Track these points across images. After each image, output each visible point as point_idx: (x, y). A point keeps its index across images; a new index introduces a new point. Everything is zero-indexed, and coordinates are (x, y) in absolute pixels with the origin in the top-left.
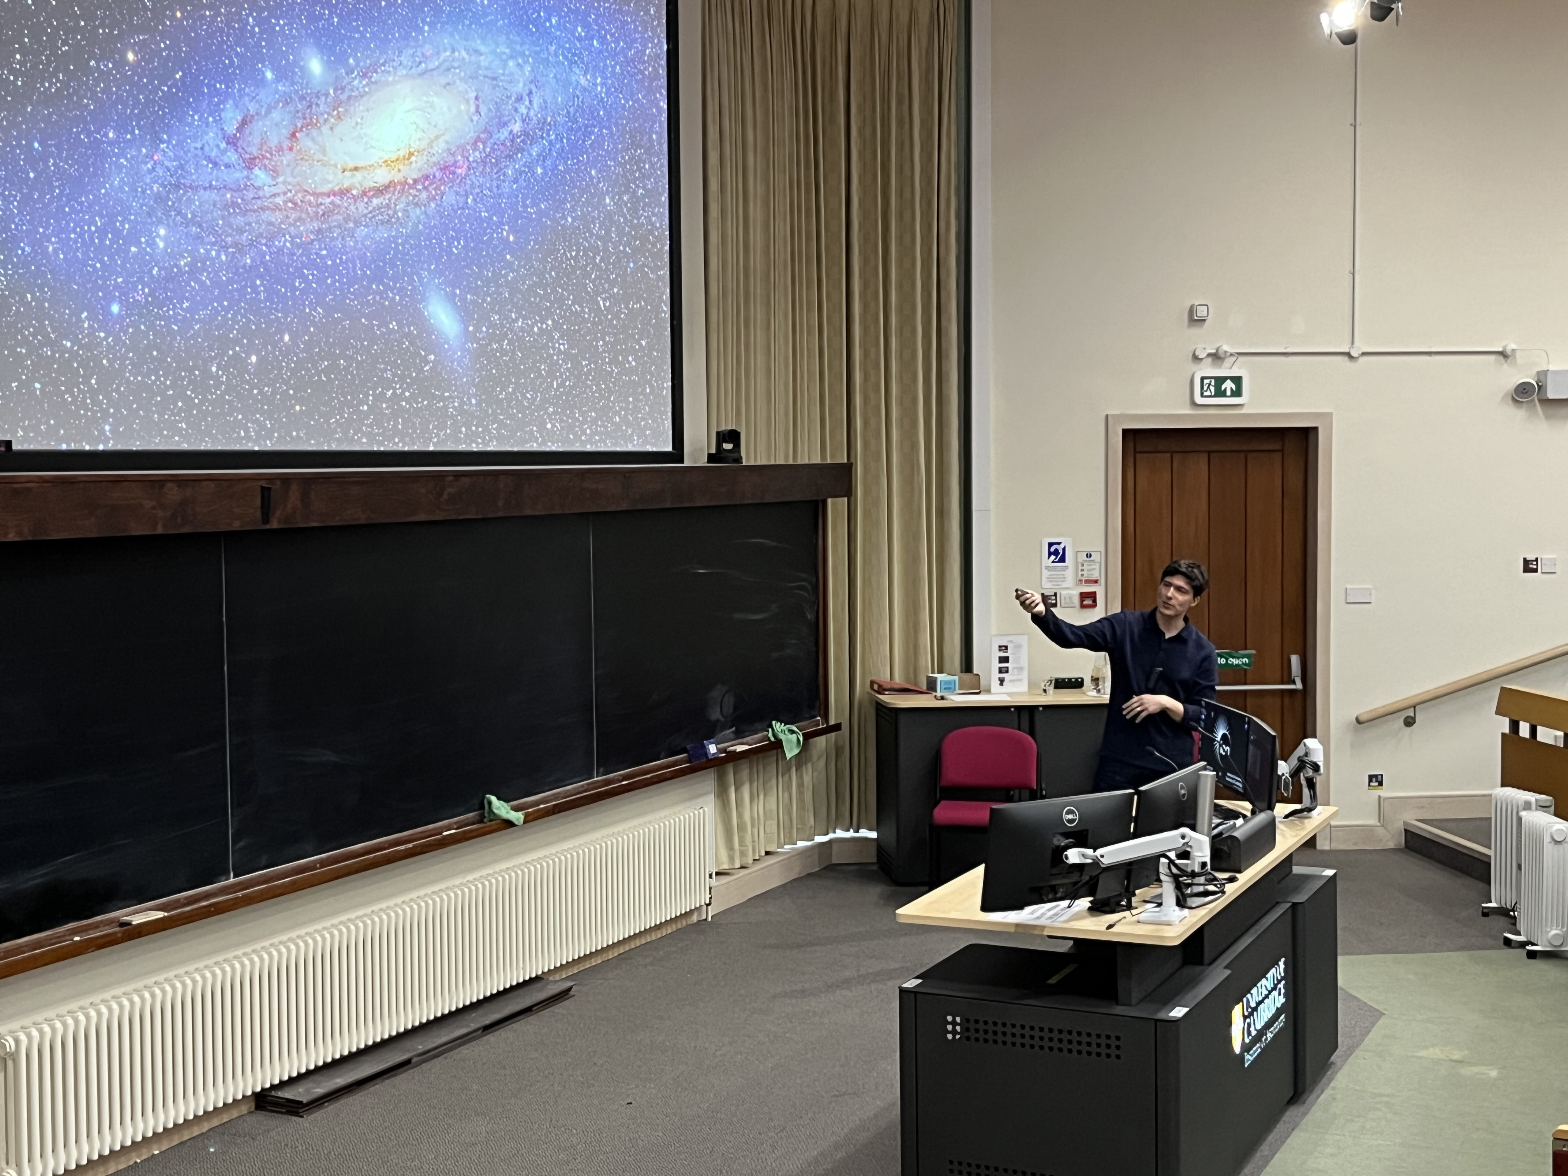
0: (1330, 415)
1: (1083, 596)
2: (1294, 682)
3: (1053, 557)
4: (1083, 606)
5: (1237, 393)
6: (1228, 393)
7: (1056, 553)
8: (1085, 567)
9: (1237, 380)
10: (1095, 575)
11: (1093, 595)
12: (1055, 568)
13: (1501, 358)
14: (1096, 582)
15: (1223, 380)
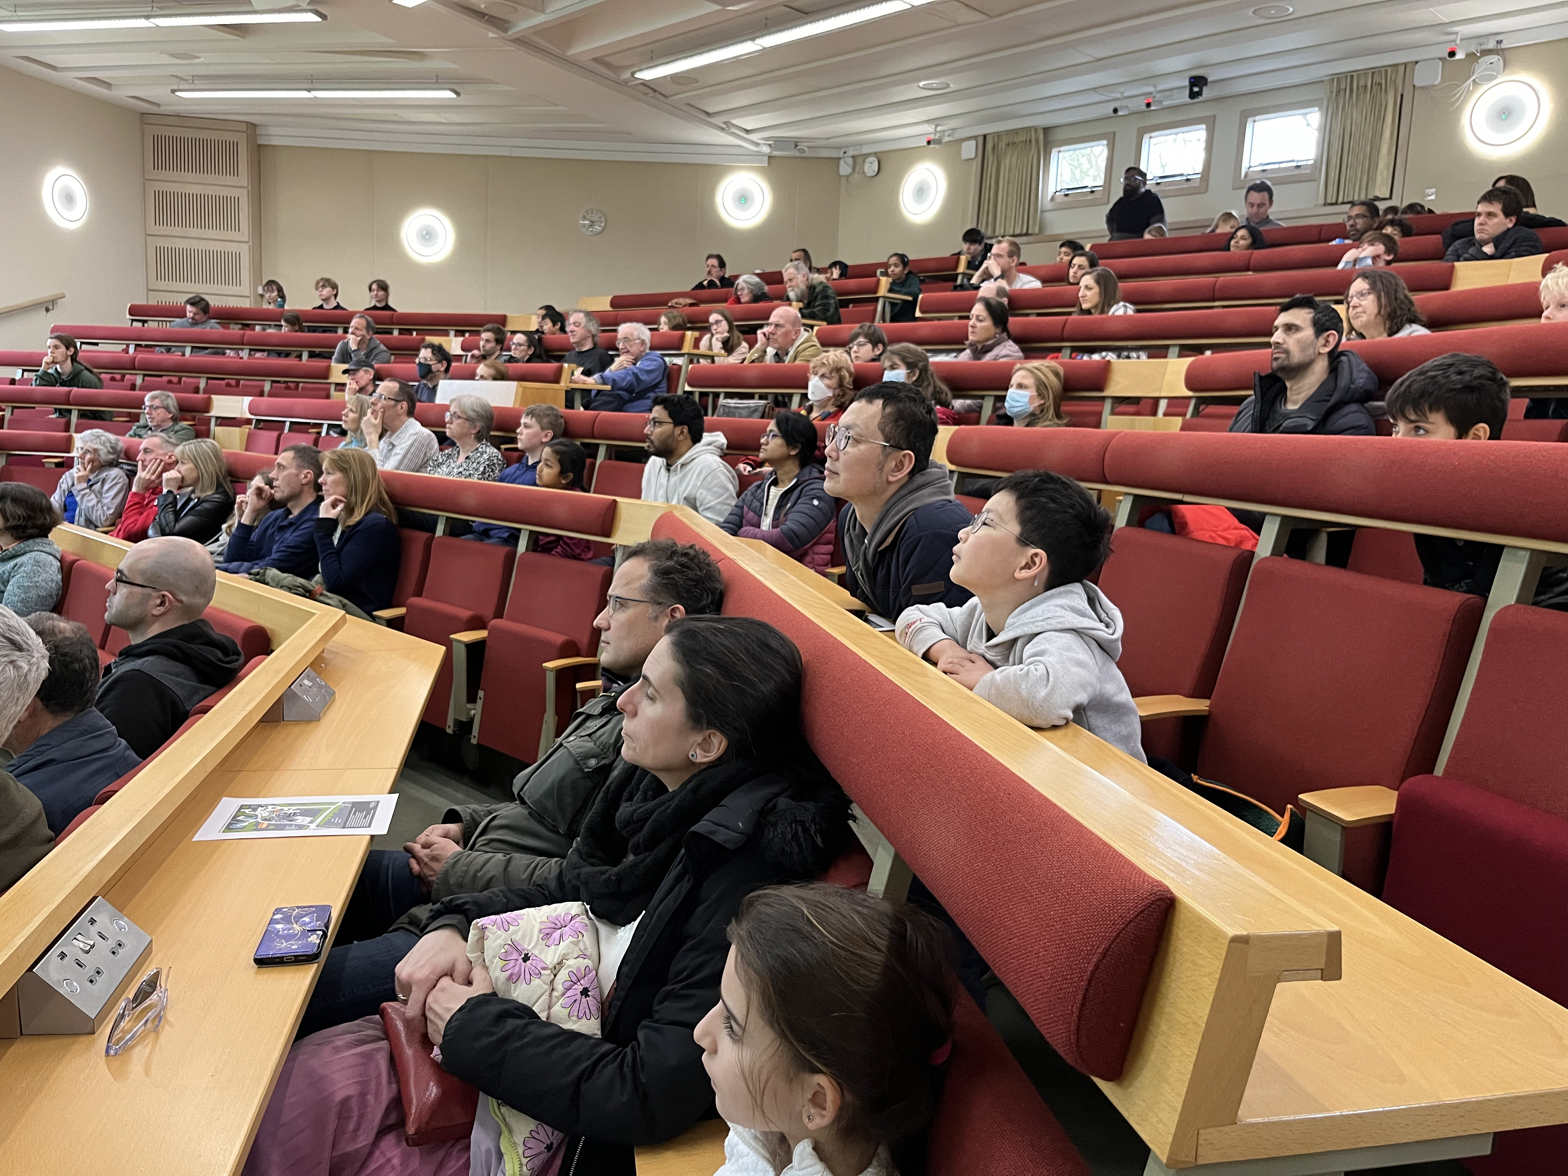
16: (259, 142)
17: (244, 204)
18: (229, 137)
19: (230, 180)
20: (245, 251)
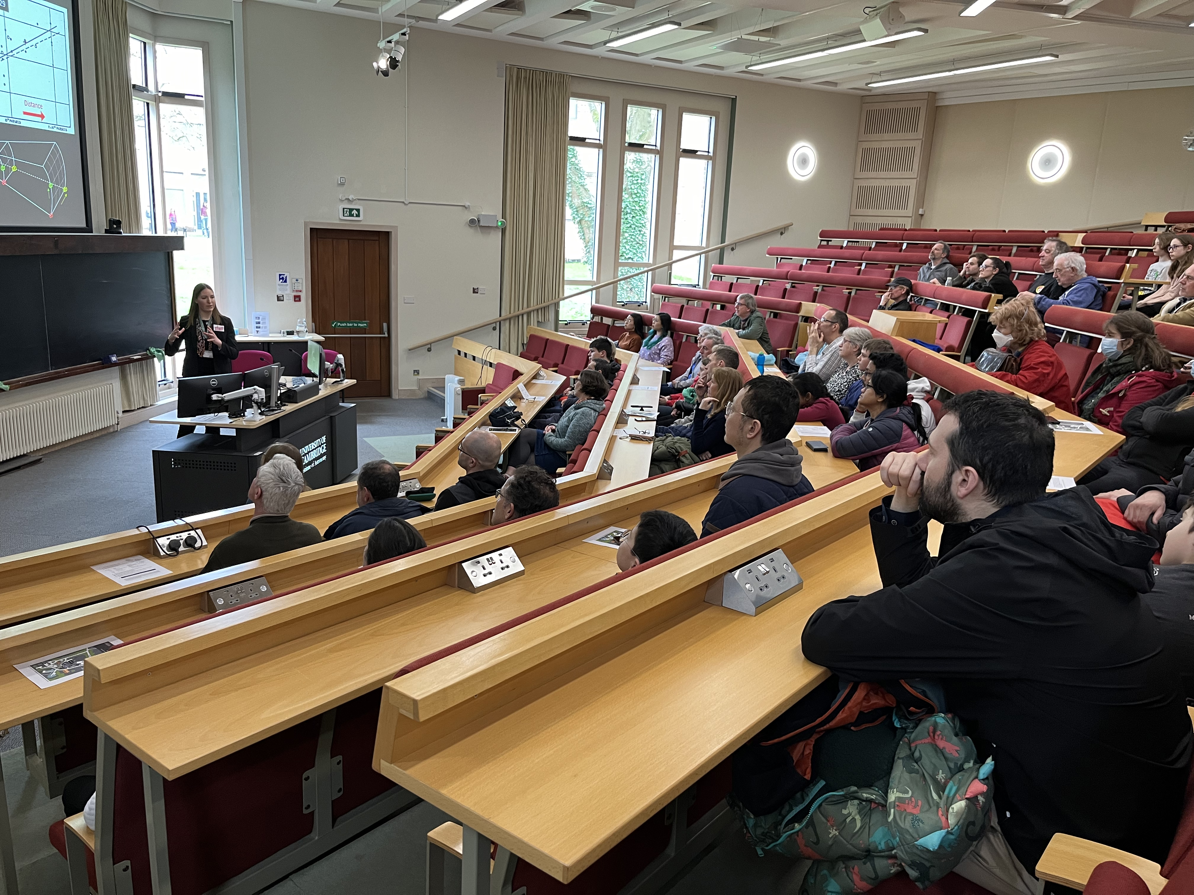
0: (397, 227)
1: (295, 297)
2: (384, 334)
3: (281, 280)
4: (295, 301)
5: (358, 216)
6: (355, 215)
7: (283, 278)
8: (296, 285)
9: (358, 210)
10: (300, 289)
11: (299, 297)
12: (282, 285)
13: (464, 208)
14: (301, 291)
15: (353, 209)
16: (936, 105)
17: (918, 151)
18: (915, 104)
19: (911, 135)
20: (913, 184)
